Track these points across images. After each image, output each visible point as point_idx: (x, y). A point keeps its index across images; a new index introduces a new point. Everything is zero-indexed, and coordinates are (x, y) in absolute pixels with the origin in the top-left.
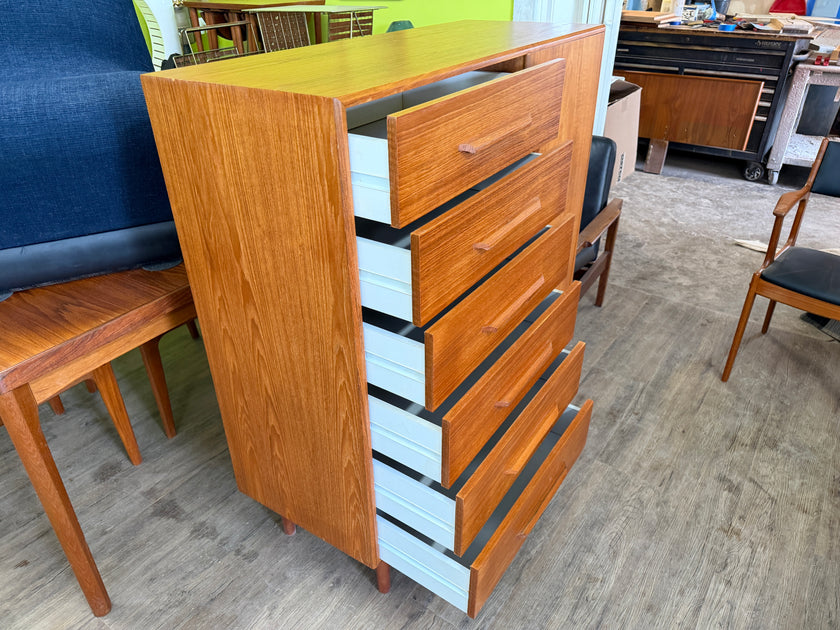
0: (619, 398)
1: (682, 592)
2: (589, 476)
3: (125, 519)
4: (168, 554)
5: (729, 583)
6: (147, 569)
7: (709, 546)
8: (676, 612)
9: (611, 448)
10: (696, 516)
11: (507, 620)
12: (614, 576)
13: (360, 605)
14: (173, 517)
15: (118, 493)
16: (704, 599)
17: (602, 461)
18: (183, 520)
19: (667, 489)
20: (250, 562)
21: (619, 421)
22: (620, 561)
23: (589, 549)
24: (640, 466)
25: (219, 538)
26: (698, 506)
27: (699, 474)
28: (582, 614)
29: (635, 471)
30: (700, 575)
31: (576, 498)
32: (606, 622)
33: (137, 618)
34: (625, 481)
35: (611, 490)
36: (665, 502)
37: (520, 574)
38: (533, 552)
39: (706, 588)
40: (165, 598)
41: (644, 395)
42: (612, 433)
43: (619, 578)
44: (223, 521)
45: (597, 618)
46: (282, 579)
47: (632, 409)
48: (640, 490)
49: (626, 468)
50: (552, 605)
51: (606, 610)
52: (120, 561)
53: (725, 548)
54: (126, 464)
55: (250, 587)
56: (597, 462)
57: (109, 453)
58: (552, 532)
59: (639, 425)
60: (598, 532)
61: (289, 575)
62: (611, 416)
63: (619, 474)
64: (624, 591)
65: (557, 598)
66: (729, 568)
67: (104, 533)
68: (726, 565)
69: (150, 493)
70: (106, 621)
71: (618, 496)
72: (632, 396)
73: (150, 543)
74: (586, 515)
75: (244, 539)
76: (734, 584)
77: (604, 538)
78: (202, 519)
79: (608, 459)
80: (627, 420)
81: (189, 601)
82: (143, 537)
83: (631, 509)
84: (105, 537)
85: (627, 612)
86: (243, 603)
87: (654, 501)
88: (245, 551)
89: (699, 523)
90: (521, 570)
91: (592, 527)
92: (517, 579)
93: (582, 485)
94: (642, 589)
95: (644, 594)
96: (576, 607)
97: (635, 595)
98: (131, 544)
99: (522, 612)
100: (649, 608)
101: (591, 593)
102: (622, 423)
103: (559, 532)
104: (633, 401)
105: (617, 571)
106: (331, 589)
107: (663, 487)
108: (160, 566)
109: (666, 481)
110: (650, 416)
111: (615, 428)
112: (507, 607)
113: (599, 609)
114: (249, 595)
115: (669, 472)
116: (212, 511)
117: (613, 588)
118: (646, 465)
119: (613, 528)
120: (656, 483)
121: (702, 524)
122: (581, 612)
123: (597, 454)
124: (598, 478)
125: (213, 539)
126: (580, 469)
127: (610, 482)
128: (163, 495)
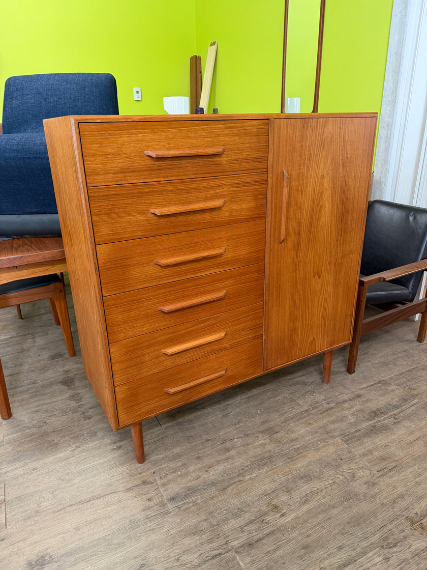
0: (389, 404)
1: (340, 548)
2: (325, 446)
3: (47, 380)
4: (52, 402)
5: (387, 559)
6: (39, 406)
7: (390, 527)
8: (325, 559)
9: (358, 434)
10: (394, 502)
11: (199, 509)
12: (295, 514)
13: (122, 464)
14: (68, 386)
15: (54, 367)
16: (355, 561)
17: (342, 440)
18: (71, 389)
19: (383, 475)
20: (85, 420)
21: (377, 419)
22: (305, 508)
23: (288, 491)
24: (371, 453)
25: (80, 403)
26: (401, 496)
27: (420, 475)
28: (252, 528)
29: (364, 455)
30: (364, 544)
31: (304, 457)
32: (264, 541)
33: (17, 426)
34: (351, 459)
35: (336, 460)
36: (374, 484)
37: (228, 487)
38: (247, 477)
39: (364, 553)
40: (35, 422)
41: (413, 408)
42: (365, 425)
43: (296, 518)
44: (88, 396)
45: (261, 535)
46: (94, 434)
47: (395, 414)
48: (358, 469)
49: (358, 450)
50: (236, 514)
51: (272, 533)
52: (31, 398)
53: (403, 534)
54: (67, 355)
55: (75, 432)
56: (339, 440)
57: (64, 348)
58: (271, 470)
59: (392, 426)
60: (303, 483)
61: (98, 434)
62: (373, 414)
63: (350, 452)
64: (295, 528)
65: (243, 511)
66: (395, 549)
67: (34, 383)
68: (395, 545)
69: (67, 372)
70: (4, 422)
71: (338, 466)
72: (402, 406)
73: (49, 394)
74: (303, 469)
75: (91, 408)
76: (390, 562)
77: (305, 488)
78: (80, 391)
79: (348, 440)
80: (386, 420)
81: (44, 428)
82: (48, 391)
83: (341, 478)
84: (33, 385)
85: (287, 542)
86: (66, 438)
87: (365, 479)
88: (87, 414)
89: (393, 508)
90: (232, 484)
91: (302, 478)
92: (225, 489)
93: (316, 450)
94: (309, 532)
95: (308, 536)
96: (251, 522)
97: (301, 534)
98: (41, 392)
99: (212, 509)
100: (306, 547)
101: (268, 518)
102: (379, 421)
103: (274, 473)
104: (399, 410)
105: (300, 513)
106: (114, 449)
107: (380, 473)
108: (45, 407)
109: (386, 470)
110: (407, 423)
111: (370, 423)
112: (205, 502)
113: (267, 531)
114: (72, 436)
115: (394, 464)
116: (88, 389)
117: (288, 522)
118: (376, 454)
119: (316, 485)
120: (378, 467)
121: (396, 510)
122: (253, 527)
123: (343, 434)
124: (332, 449)
125: (77, 403)
126: (322, 439)
127: (339, 454)
128: (71, 375)
